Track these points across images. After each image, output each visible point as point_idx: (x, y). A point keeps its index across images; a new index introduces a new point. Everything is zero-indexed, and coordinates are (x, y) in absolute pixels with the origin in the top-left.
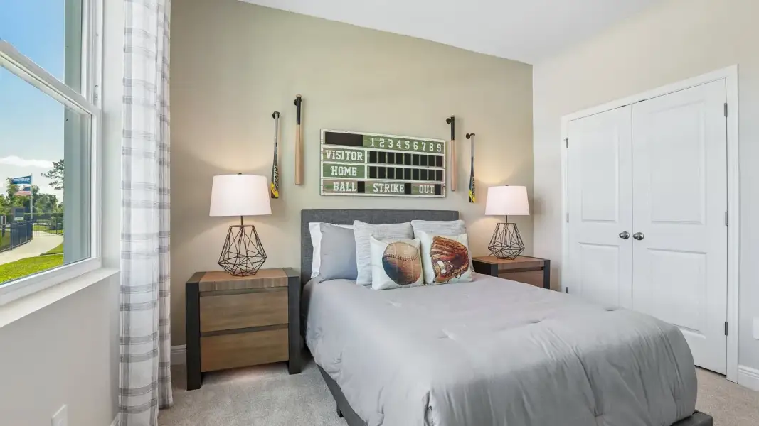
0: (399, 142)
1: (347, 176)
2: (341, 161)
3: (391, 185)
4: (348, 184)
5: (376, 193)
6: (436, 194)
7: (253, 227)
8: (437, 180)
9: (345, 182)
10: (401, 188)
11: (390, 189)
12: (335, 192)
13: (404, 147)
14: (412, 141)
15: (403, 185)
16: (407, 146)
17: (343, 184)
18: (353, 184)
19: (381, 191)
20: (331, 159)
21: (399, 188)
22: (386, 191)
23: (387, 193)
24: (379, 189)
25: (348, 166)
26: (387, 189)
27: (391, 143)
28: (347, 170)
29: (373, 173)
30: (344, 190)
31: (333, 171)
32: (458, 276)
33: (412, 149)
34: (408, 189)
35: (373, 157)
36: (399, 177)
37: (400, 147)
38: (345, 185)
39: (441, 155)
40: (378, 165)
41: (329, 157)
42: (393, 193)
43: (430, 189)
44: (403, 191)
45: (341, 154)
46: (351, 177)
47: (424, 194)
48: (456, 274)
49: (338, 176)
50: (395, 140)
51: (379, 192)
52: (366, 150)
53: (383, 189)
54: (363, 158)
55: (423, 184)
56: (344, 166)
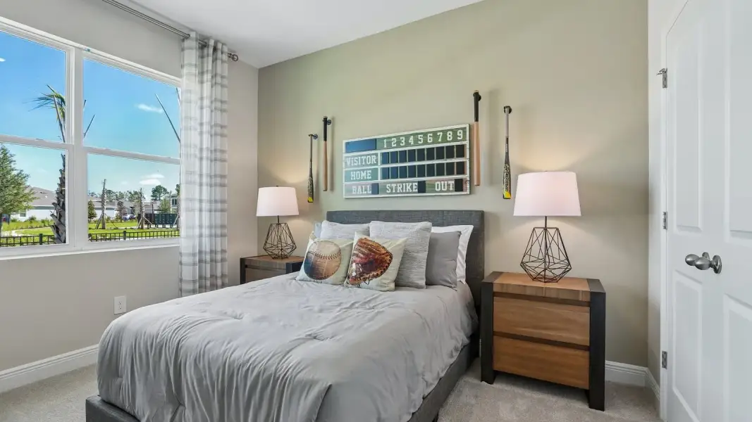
0: (412, 138)
1: (364, 180)
2: (358, 166)
3: (404, 184)
4: (364, 187)
6: (456, 190)
8: (458, 173)
9: (362, 185)
10: (414, 187)
11: (402, 189)
12: (354, 195)
13: (416, 141)
14: (425, 134)
15: (417, 184)
16: (420, 140)
17: (360, 187)
18: (368, 186)
19: (394, 191)
20: (351, 167)
21: (412, 187)
22: (398, 191)
23: (400, 193)
24: (392, 190)
25: (363, 170)
26: (399, 189)
27: (403, 141)
28: (363, 174)
29: (386, 174)
30: (361, 193)
31: (352, 175)
33: (426, 142)
34: (422, 188)
35: (386, 158)
36: (412, 175)
37: (412, 143)
38: (362, 188)
39: (464, 143)
40: (390, 166)
41: (349, 163)
42: (406, 193)
43: (449, 185)
44: (417, 190)
45: (358, 160)
46: (367, 180)
47: (441, 191)
49: (356, 180)
50: (407, 137)
51: (391, 193)
52: (379, 152)
53: (396, 190)
54: (377, 160)
55: (440, 181)
56: (360, 170)
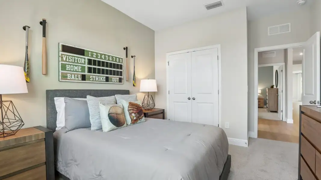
0: (103, 56)
1: (76, 71)
2: (72, 62)
3: (99, 77)
4: (76, 75)
5: (92, 81)
6: (119, 82)
7: (11, 102)
8: (120, 76)
9: (74, 74)
10: (104, 79)
11: (98, 79)
12: (69, 80)
14: (109, 56)
15: (105, 78)
16: (107, 58)
17: (73, 75)
18: (79, 76)
19: (94, 80)
20: (66, 61)
21: (103, 79)
22: (96, 80)
23: (97, 81)
24: (93, 79)
25: (76, 66)
26: (97, 79)
27: (99, 56)
28: (76, 68)
29: (90, 70)
30: (74, 79)
31: (67, 67)
32: (141, 120)
33: (109, 60)
34: (107, 79)
35: (90, 62)
36: (103, 73)
37: (103, 58)
38: (75, 76)
39: (122, 64)
40: (92, 66)
41: (64, 59)
42: (100, 81)
43: (117, 80)
44: (105, 81)
45: (72, 59)
46: (78, 72)
47: (114, 82)
48: (140, 119)
49: (70, 71)
50: (101, 55)
51: (93, 81)
52: (86, 58)
53: (95, 79)
54: (85, 62)
55: (114, 77)
56: (74, 65)
